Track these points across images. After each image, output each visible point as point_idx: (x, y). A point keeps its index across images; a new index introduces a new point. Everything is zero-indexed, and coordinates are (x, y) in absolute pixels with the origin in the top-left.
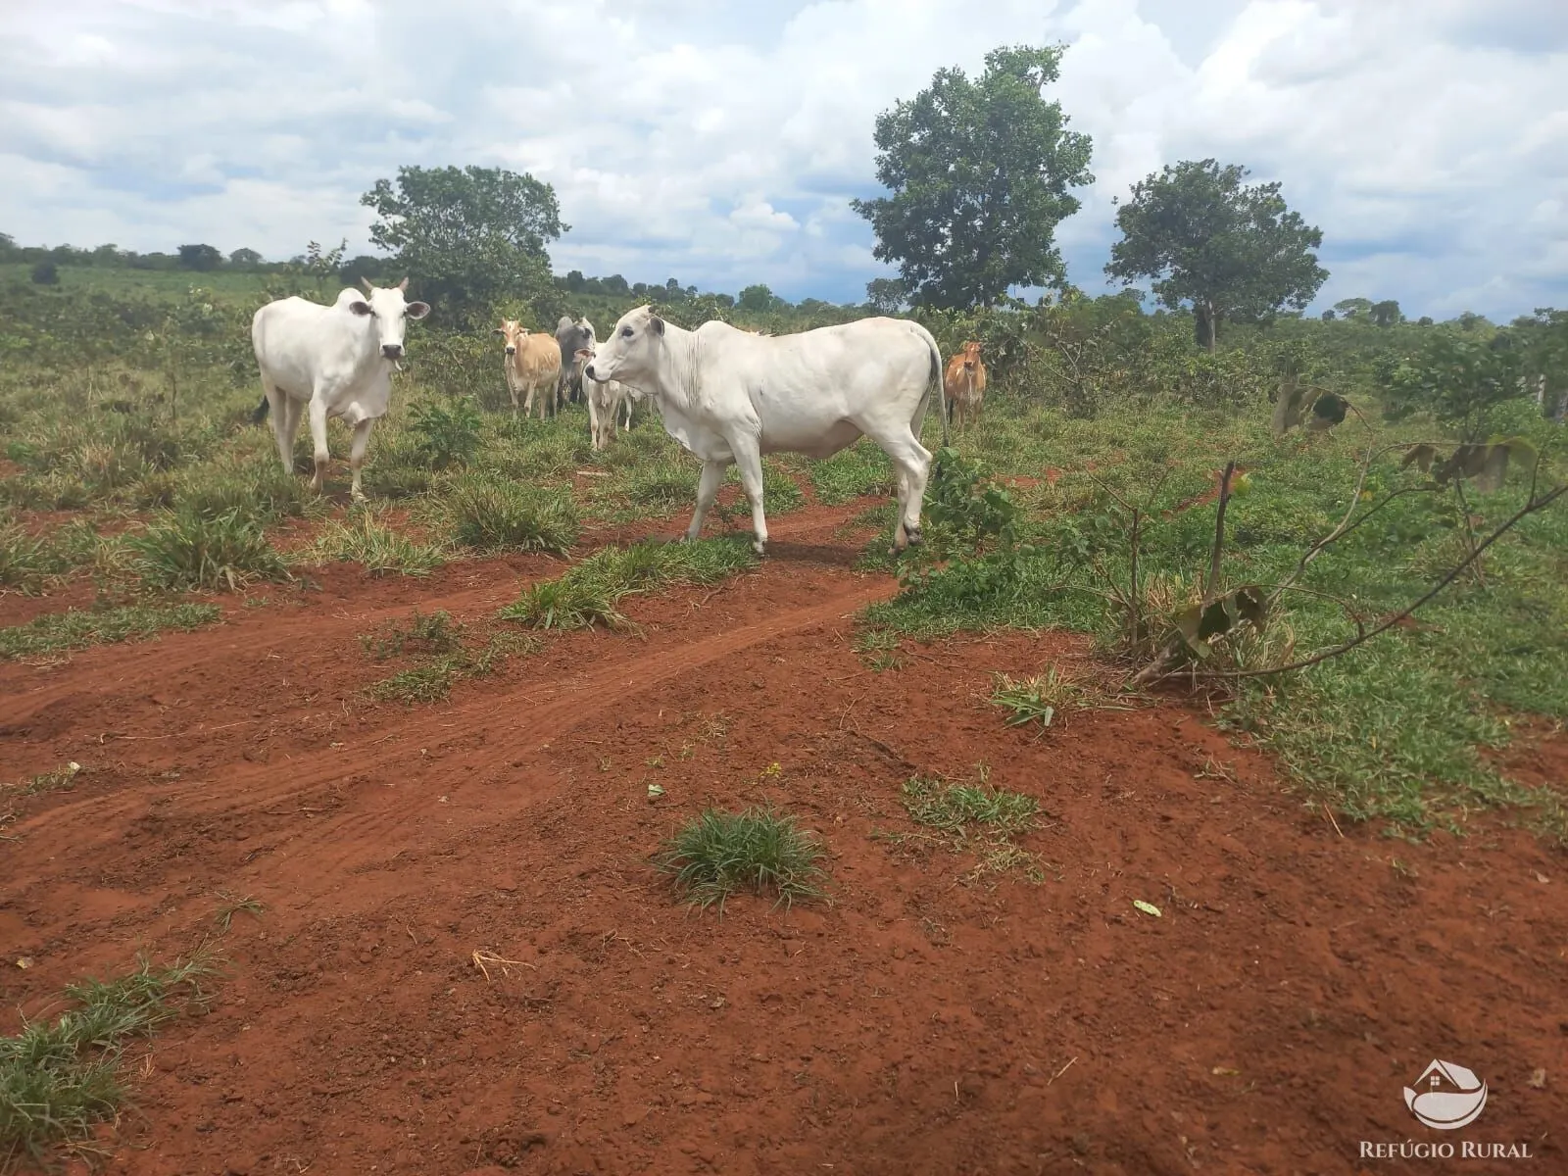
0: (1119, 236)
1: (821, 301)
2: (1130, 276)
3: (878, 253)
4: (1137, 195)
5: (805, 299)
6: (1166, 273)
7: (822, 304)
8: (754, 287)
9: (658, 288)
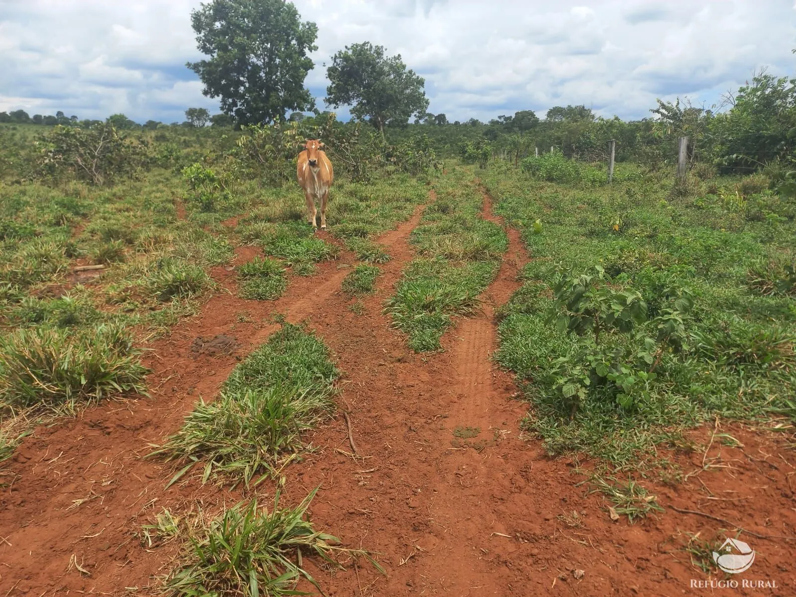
0: (329, 83)
1: (158, 121)
2: (337, 104)
3: (205, 93)
4: (335, 61)
5: (148, 120)
6: (355, 103)
7: (158, 123)
8: (116, 115)
9: (50, 117)
